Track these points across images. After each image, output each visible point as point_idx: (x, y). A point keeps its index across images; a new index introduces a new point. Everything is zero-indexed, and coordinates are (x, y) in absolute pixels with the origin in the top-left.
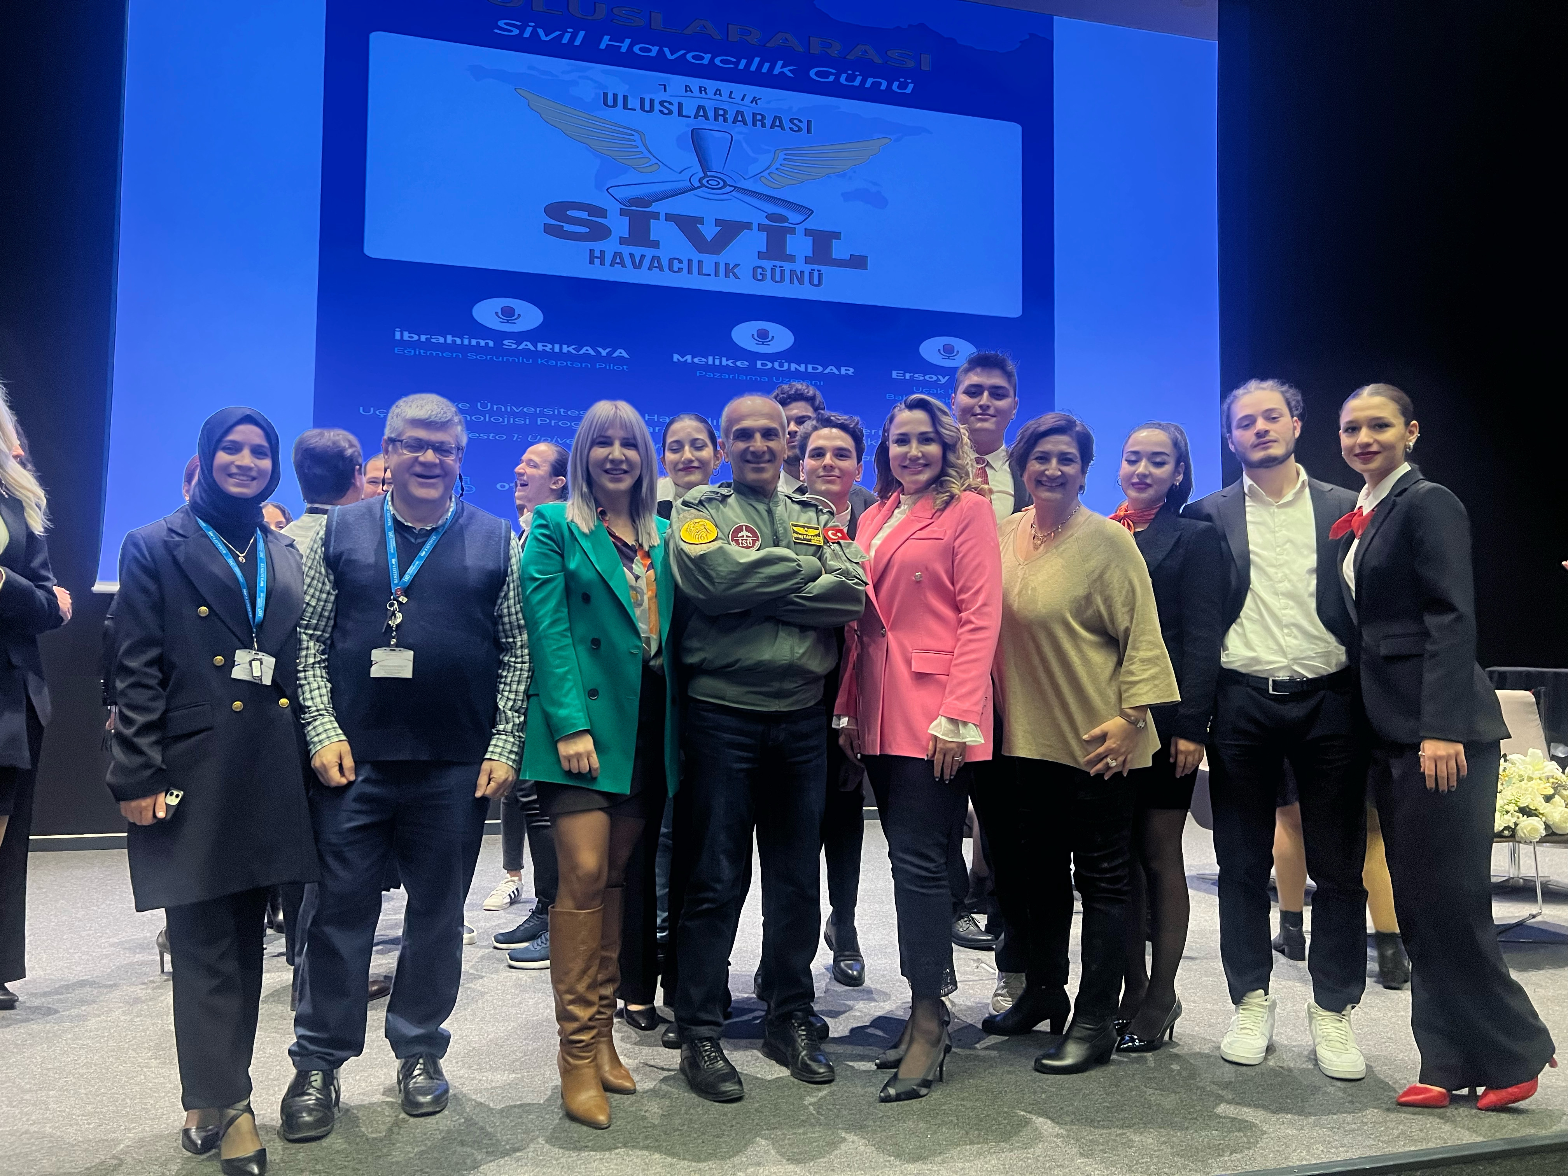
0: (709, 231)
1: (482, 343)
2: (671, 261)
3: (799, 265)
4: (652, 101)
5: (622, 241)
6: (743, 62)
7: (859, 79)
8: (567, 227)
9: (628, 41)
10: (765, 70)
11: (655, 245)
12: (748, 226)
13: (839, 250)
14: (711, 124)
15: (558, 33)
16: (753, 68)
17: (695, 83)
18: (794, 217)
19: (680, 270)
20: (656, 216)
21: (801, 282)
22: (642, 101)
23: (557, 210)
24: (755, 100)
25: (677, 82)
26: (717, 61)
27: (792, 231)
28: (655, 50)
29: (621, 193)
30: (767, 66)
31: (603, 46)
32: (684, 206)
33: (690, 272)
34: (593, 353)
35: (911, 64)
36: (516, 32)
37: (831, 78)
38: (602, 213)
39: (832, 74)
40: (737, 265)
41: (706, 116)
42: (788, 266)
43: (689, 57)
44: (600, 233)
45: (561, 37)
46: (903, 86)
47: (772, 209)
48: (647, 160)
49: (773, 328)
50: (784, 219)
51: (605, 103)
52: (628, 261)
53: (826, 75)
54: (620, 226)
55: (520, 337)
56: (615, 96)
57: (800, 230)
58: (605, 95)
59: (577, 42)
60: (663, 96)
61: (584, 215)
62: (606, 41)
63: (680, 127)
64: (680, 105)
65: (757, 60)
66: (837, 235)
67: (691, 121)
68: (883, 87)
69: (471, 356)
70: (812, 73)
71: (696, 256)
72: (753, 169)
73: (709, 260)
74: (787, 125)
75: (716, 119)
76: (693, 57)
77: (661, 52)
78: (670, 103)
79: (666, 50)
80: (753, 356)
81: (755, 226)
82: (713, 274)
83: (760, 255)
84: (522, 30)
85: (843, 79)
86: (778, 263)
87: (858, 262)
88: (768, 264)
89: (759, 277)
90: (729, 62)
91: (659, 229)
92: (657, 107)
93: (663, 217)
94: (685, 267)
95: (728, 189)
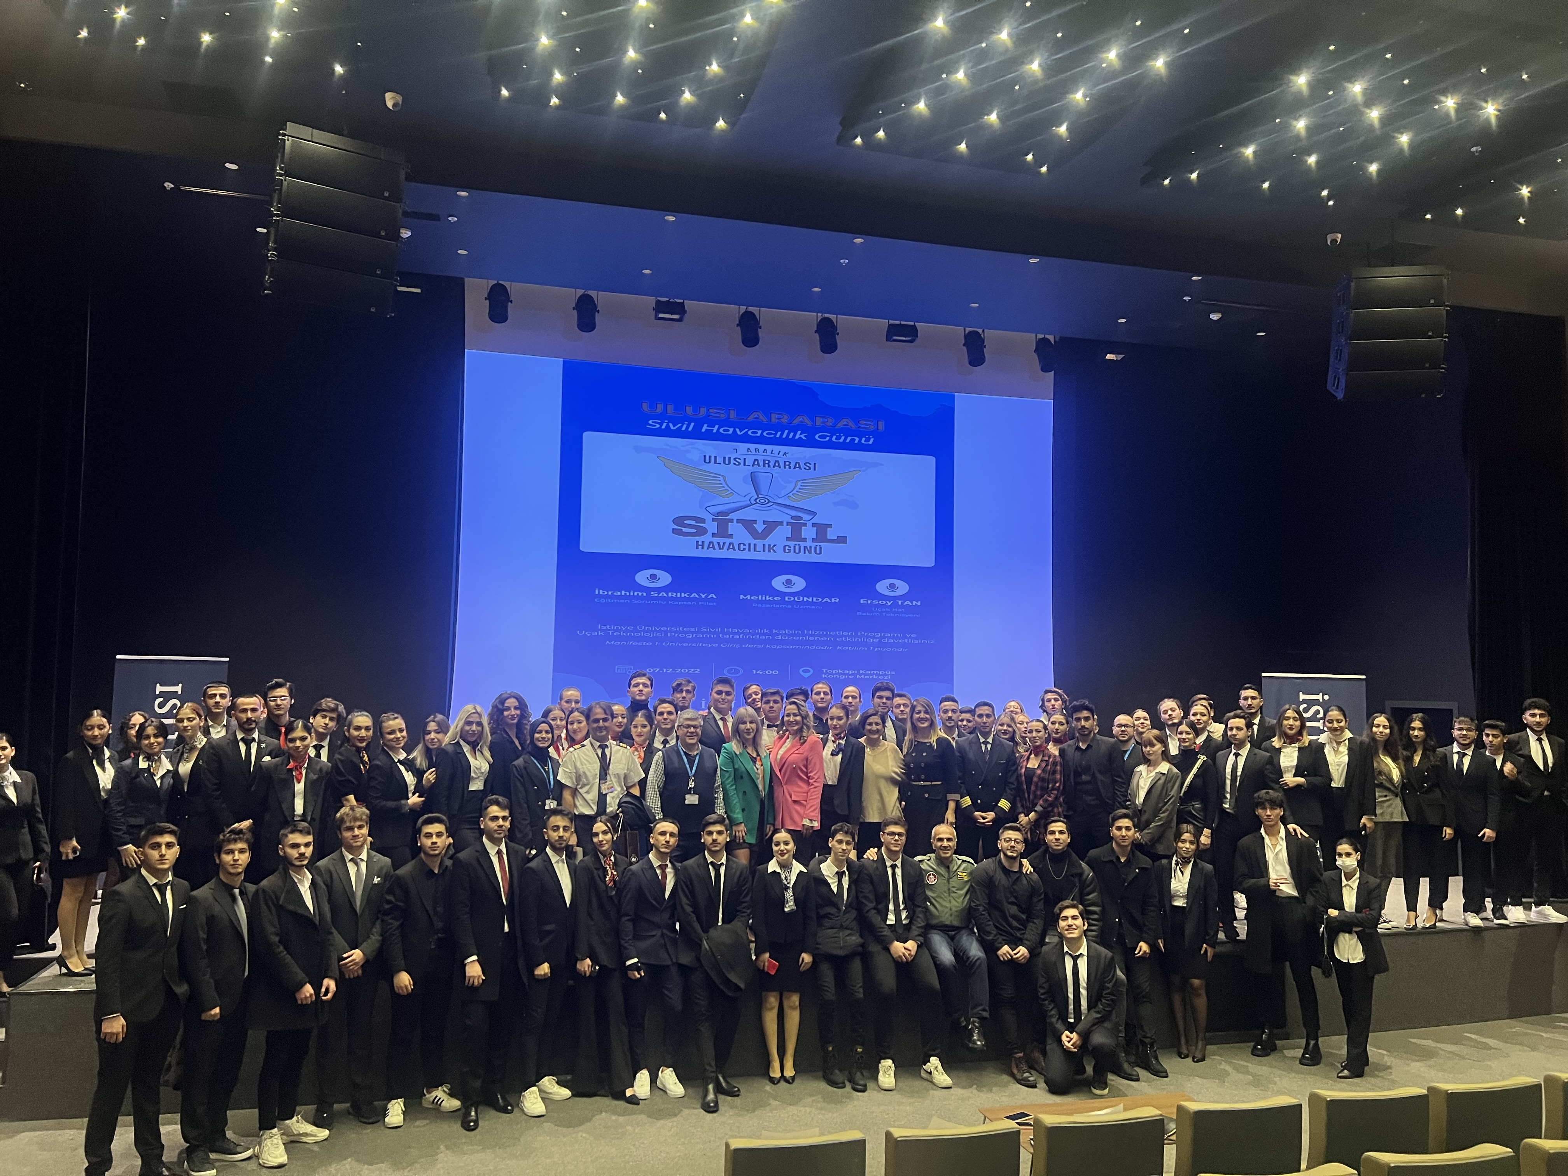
0: (760, 527)
1: (640, 594)
2: (739, 544)
3: (809, 544)
4: (729, 458)
5: (713, 535)
6: (779, 433)
7: (843, 438)
8: (684, 530)
9: (717, 427)
10: (791, 437)
11: (731, 536)
12: (781, 523)
13: (831, 534)
14: (761, 469)
15: (680, 425)
16: (784, 436)
17: (753, 447)
18: (806, 517)
19: (744, 549)
20: (731, 521)
21: (810, 552)
22: (724, 458)
23: (679, 521)
24: (785, 454)
25: (743, 447)
26: (765, 434)
27: (805, 525)
28: (731, 430)
29: (712, 510)
30: (792, 434)
31: (703, 430)
32: (747, 514)
33: (749, 550)
34: (697, 596)
35: (872, 428)
36: (658, 426)
37: (828, 439)
38: (703, 521)
39: (828, 437)
40: (775, 546)
41: (758, 465)
42: (803, 544)
43: (750, 433)
44: (702, 531)
45: (681, 427)
46: (868, 440)
47: (794, 513)
49: (794, 578)
50: (801, 518)
51: (705, 461)
52: (716, 546)
53: (825, 437)
54: (712, 527)
55: (659, 590)
56: (710, 457)
57: (809, 524)
58: (705, 456)
59: (690, 429)
60: (736, 455)
61: (693, 523)
62: (705, 427)
63: (745, 471)
64: (745, 459)
65: (786, 431)
66: (830, 526)
67: (751, 468)
68: (856, 442)
69: (634, 601)
70: (817, 437)
71: (753, 541)
72: (784, 493)
73: (760, 543)
74: (803, 466)
75: (764, 466)
76: (752, 433)
77: (735, 431)
78: (739, 459)
79: (737, 430)
80: (783, 594)
81: (785, 524)
82: (762, 550)
83: (788, 539)
84: (661, 424)
85: (834, 439)
86: (798, 543)
87: (842, 540)
88: (792, 543)
89: (787, 551)
90: (771, 434)
91: (732, 528)
92: (732, 461)
93: (735, 521)
94: (747, 547)
95: (770, 504)
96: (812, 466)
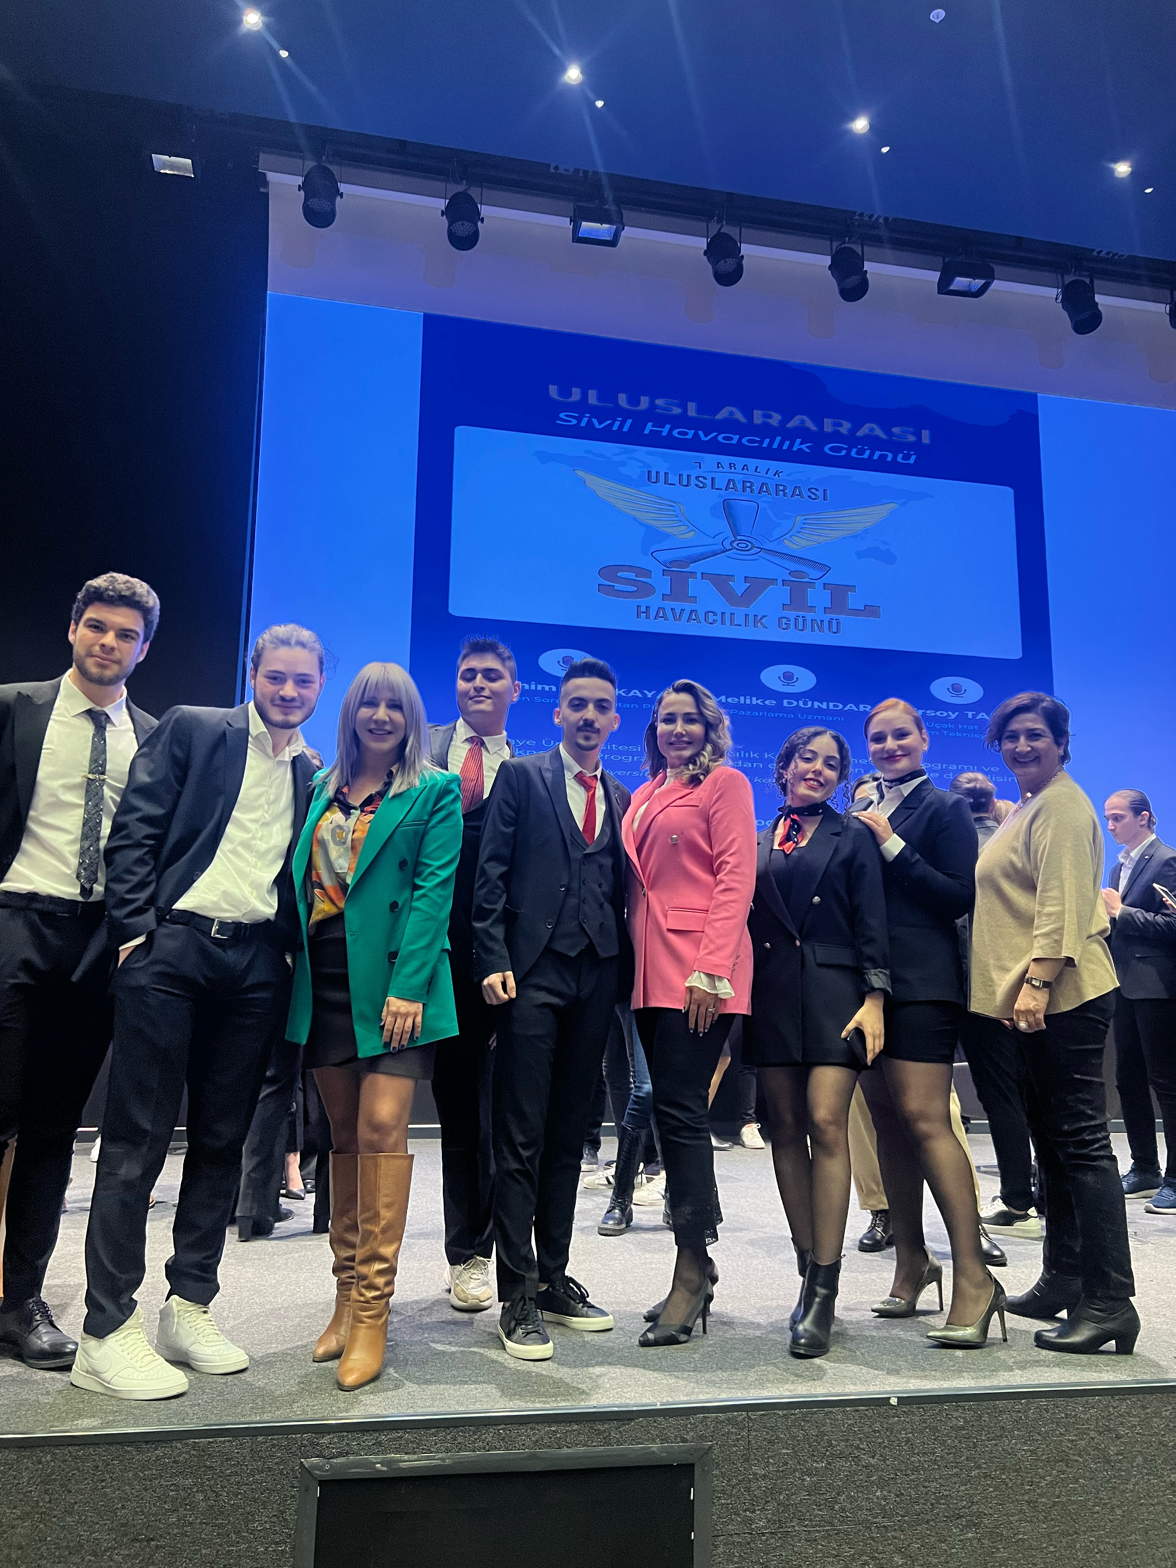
0: (739, 587)
1: (547, 688)
2: (707, 613)
3: (819, 615)
5: (665, 597)
6: (767, 441)
7: (868, 452)
8: (618, 586)
9: (668, 427)
10: (785, 447)
11: (694, 599)
12: (773, 581)
13: (853, 601)
14: (739, 495)
15: (609, 422)
16: (775, 446)
17: (726, 460)
18: (815, 574)
19: (715, 621)
20: (693, 574)
21: (821, 628)
23: (609, 572)
24: (777, 473)
25: (710, 460)
26: (744, 441)
27: (811, 584)
28: (691, 433)
29: (662, 556)
30: (787, 443)
31: (647, 432)
32: (717, 565)
33: (723, 623)
34: (640, 695)
35: (912, 438)
36: (574, 422)
37: (844, 453)
38: (648, 573)
39: (844, 449)
40: (764, 616)
42: (809, 616)
43: (720, 438)
44: (646, 590)
45: (612, 425)
46: (907, 457)
47: (793, 566)
48: (685, 527)
49: (797, 671)
50: (805, 574)
52: (669, 614)
53: (839, 449)
54: (662, 584)
56: (657, 473)
57: (819, 584)
58: (649, 472)
59: (625, 429)
60: (698, 472)
61: (632, 576)
62: (649, 427)
63: (714, 497)
65: (778, 439)
66: (852, 588)
67: (723, 492)
68: (889, 459)
69: (537, 699)
70: (827, 449)
71: (729, 609)
72: (776, 534)
73: (740, 612)
74: (805, 493)
75: (744, 490)
76: (724, 438)
77: (696, 435)
78: (705, 478)
79: (701, 433)
80: (779, 696)
81: (780, 582)
82: (743, 623)
83: (785, 607)
84: (579, 420)
85: (853, 453)
86: (801, 613)
87: (870, 611)
88: (792, 614)
89: (784, 626)
90: (754, 441)
91: (694, 586)
92: (693, 480)
93: (699, 575)
94: (719, 618)
95: (756, 550)
96: (820, 493)
